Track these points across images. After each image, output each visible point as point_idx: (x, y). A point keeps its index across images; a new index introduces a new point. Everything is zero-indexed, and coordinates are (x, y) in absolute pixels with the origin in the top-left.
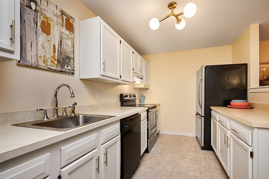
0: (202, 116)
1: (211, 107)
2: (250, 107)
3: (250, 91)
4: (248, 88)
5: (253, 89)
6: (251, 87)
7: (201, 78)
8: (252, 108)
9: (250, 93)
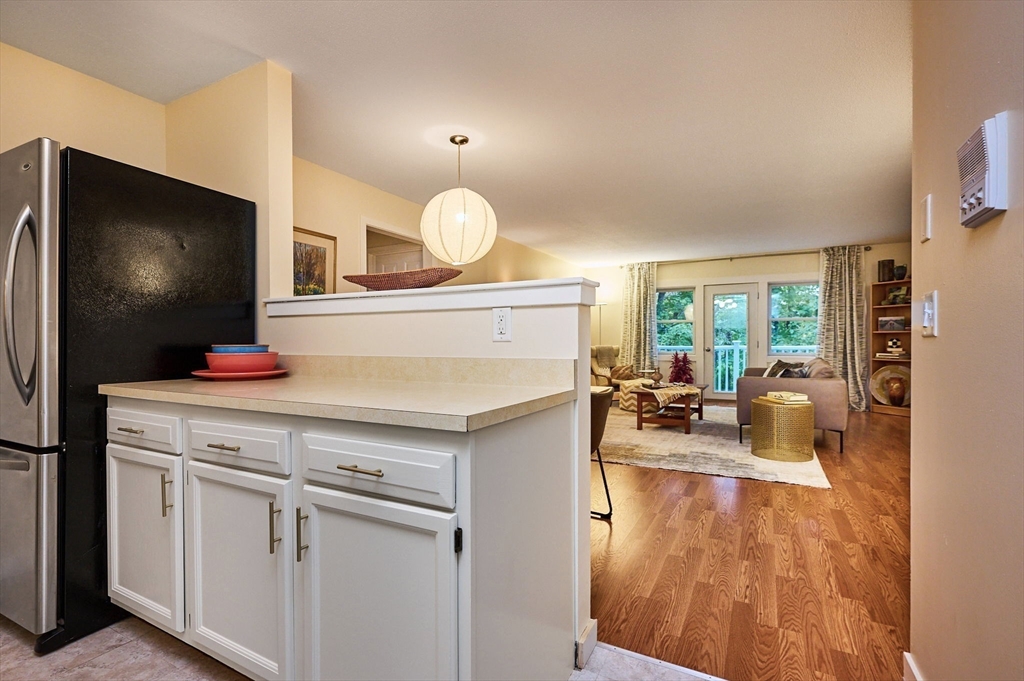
0: (40, 451)
1: (103, 389)
2: (276, 371)
3: (272, 310)
4: (261, 299)
5: (283, 302)
6: (273, 297)
7: (27, 211)
8: (284, 375)
9: (270, 317)
